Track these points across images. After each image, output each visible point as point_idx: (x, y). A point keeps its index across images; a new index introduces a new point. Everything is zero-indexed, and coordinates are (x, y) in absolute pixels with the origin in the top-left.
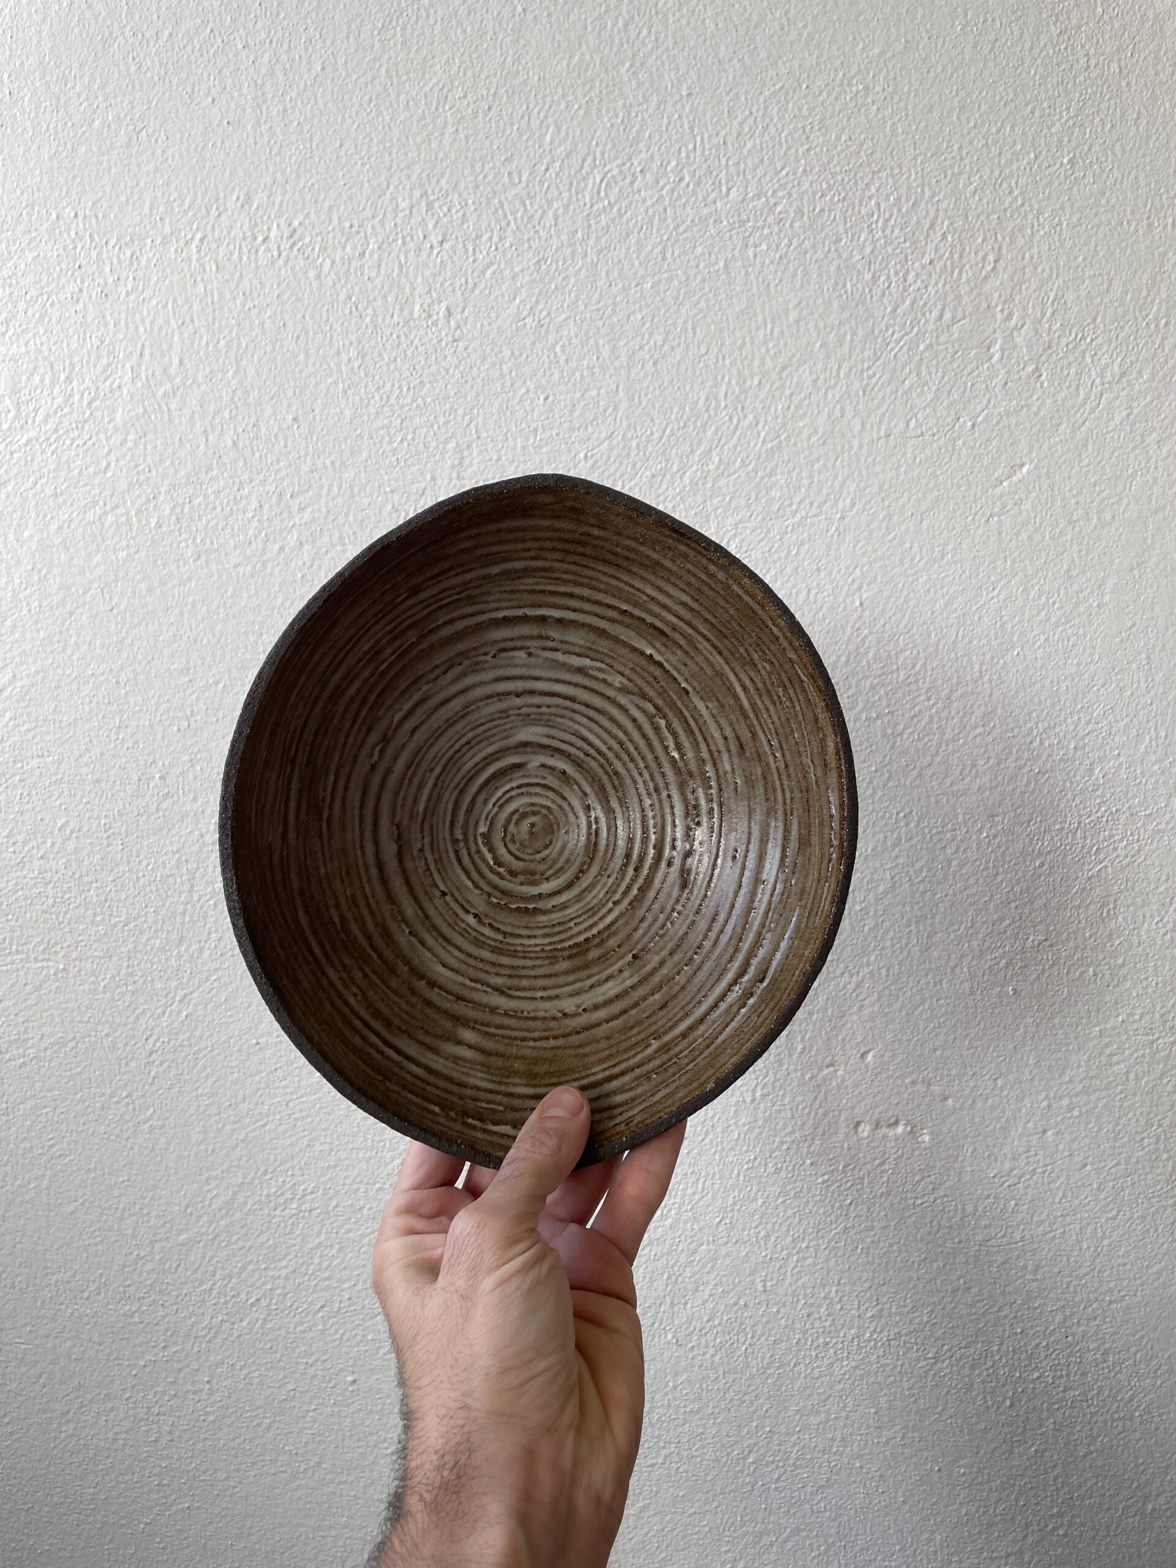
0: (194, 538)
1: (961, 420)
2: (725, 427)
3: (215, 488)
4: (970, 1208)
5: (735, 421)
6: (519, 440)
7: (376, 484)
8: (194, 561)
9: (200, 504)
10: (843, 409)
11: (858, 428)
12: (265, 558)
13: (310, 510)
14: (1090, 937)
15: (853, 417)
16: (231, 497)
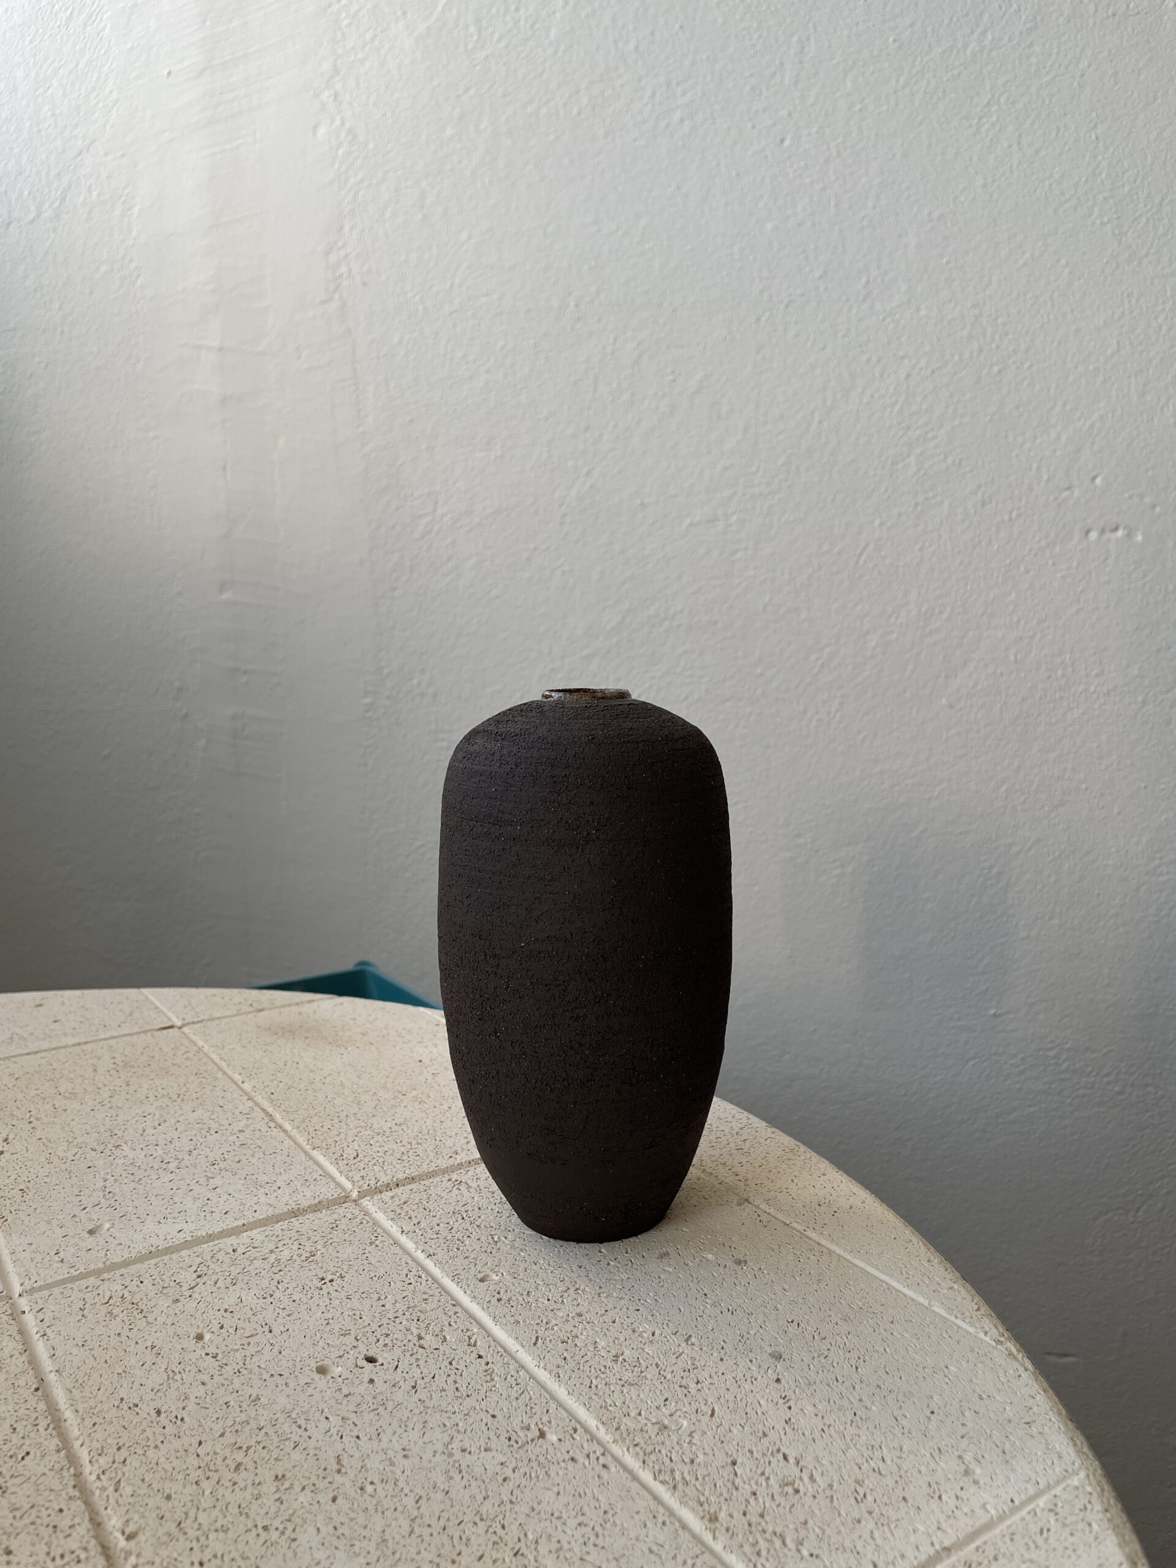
2: (996, 14)
7: (739, 72)
13: (689, 94)
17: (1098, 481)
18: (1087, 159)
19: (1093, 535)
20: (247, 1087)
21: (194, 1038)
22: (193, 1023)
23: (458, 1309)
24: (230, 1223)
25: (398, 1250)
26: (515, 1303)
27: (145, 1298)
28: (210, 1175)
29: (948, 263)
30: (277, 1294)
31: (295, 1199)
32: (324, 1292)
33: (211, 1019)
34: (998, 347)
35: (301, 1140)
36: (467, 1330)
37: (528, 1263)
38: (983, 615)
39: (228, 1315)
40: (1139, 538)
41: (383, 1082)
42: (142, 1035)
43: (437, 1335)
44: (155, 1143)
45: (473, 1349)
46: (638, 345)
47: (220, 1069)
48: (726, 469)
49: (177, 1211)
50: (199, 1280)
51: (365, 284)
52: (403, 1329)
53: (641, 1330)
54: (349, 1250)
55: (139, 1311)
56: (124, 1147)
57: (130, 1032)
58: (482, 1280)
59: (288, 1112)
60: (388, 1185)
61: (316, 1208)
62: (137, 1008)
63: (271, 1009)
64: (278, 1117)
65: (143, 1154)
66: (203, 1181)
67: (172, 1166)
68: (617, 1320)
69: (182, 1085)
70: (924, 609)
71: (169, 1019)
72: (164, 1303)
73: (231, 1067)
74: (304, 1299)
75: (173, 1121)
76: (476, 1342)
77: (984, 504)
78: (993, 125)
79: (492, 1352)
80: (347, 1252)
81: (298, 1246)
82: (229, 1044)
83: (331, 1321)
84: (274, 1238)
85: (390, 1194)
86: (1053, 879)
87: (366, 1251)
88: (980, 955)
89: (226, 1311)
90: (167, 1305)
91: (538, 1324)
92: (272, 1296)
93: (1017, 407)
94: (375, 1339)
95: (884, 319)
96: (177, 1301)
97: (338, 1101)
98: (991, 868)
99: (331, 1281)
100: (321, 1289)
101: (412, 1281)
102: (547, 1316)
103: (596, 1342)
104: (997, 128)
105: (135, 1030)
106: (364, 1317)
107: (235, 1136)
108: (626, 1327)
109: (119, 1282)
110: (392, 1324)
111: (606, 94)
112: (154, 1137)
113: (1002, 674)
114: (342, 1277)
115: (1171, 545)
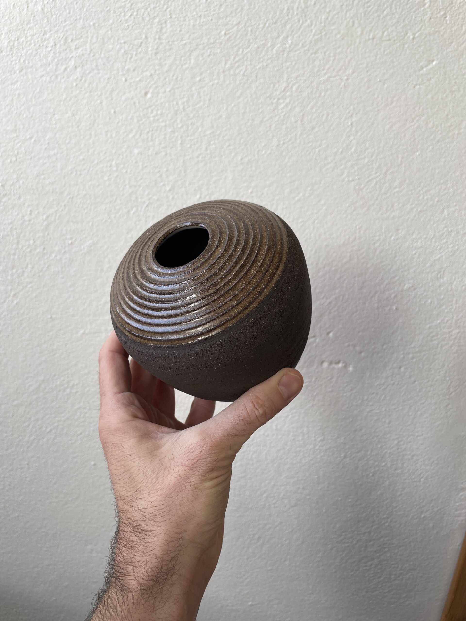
0: (20, 60)
1: (408, 35)
2: (295, 25)
3: (31, 33)
4: (366, 398)
5: (301, 22)
6: (192, 21)
7: (116, 38)
8: (20, 72)
9: (23, 41)
10: (353, 22)
11: (359, 33)
12: (57, 73)
13: (81, 49)
14: (431, 286)
15: (358, 27)
16: (40, 39)
17: (331, 335)
18: (344, 137)
19: (325, 365)
40: (351, 369)
78: (287, 105)
88: (245, 577)
104: (289, 107)
115: (368, 374)
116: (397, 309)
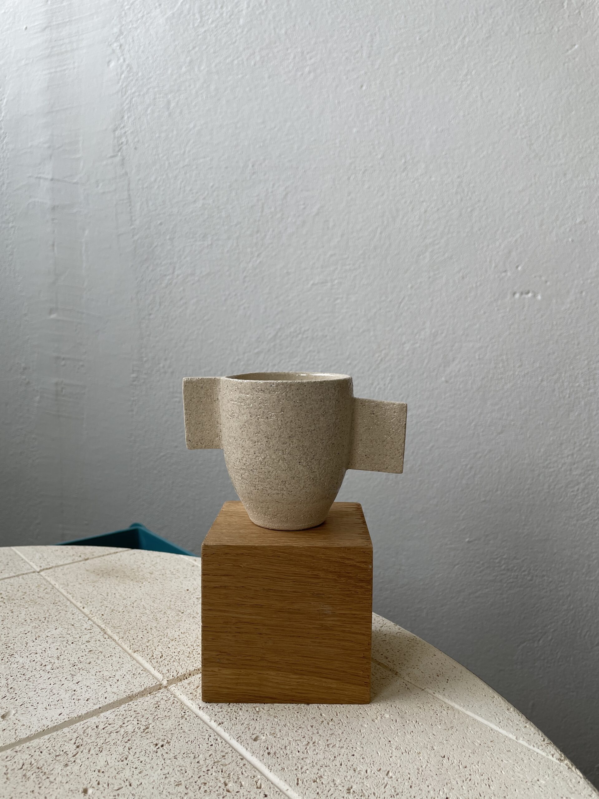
1: (554, 28)
2: (470, 29)
4: (555, 323)
5: (474, 26)
6: (394, 33)
7: (340, 49)
10: (513, 23)
11: (518, 30)
13: (314, 59)
15: (517, 26)
17: (520, 268)
18: (514, 105)
19: (517, 296)
20: (86, 611)
21: (49, 579)
22: (47, 569)
23: (244, 762)
24: (91, 707)
25: (200, 721)
26: (279, 755)
27: (45, 764)
28: (73, 673)
29: (446, 154)
30: (130, 758)
31: (129, 688)
32: (159, 754)
33: (58, 566)
34: (470, 198)
35: (125, 647)
36: (254, 777)
37: (281, 726)
38: (462, 335)
39: (100, 774)
40: (539, 297)
41: (168, 604)
42: (16, 578)
43: (236, 782)
44: (35, 652)
45: (260, 790)
46: (285, 188)
47: (68, 600)
48: (331, 256)
49: (56, 700)
50: (78, 749)
51: (136, 149)
52: (214, 778)
53: (358, 769)
54: (170, 723)
55: (43, 774)
56: (16, 656)
57: (9, 576)
58: (255, 740)
59: (114, 627)
60: (185, 675)
61: (142, 694)
62: (11, 560)
63: (93, 558)
64: (109, 632)
65: (29, 660)
66: (69, 677)
67: (48, 668)
68: (343, 764)
69: (46, 611)
70: (433, 331)
71: (32, 567)
72: (58, 767)
73: (74, 598)
74: (148, 760)
75: (44, 637)
76: (261, 784)
77: (463, 278)
78: (469, 85)
79: (272, 792)
80: (169, 724)
81: (137, 722)
82: (71, 582)
83: (168, 775)
84: (121, 717)
85: (186, 681)
86: (497, 471)
87: (180, 723)
88: (461, 511)
89: (99, 771)
90: (60, 768)
91: (296, 769)
92: (126, 759)
93: (480, 230)
94: (198, 787)
95: (413, 182)
96: (66, 765)
97: (144, 619)
98: (466, 465)
99: (162, 746)
100: (157, 753)
101: (213, 743)
102: (301, 763)
103: (334, 780)
104: (470, 87)
105: (12, 574)
106: (188, 772)
107: (84, 646)
108: (349, 768)
109: (27, 752)
110: (207, 775)
111: (269, 56)
112: (34, 648)
113: (472, 365)
114: (168, 743)
115: (554, 301)
116: (573, 241)
